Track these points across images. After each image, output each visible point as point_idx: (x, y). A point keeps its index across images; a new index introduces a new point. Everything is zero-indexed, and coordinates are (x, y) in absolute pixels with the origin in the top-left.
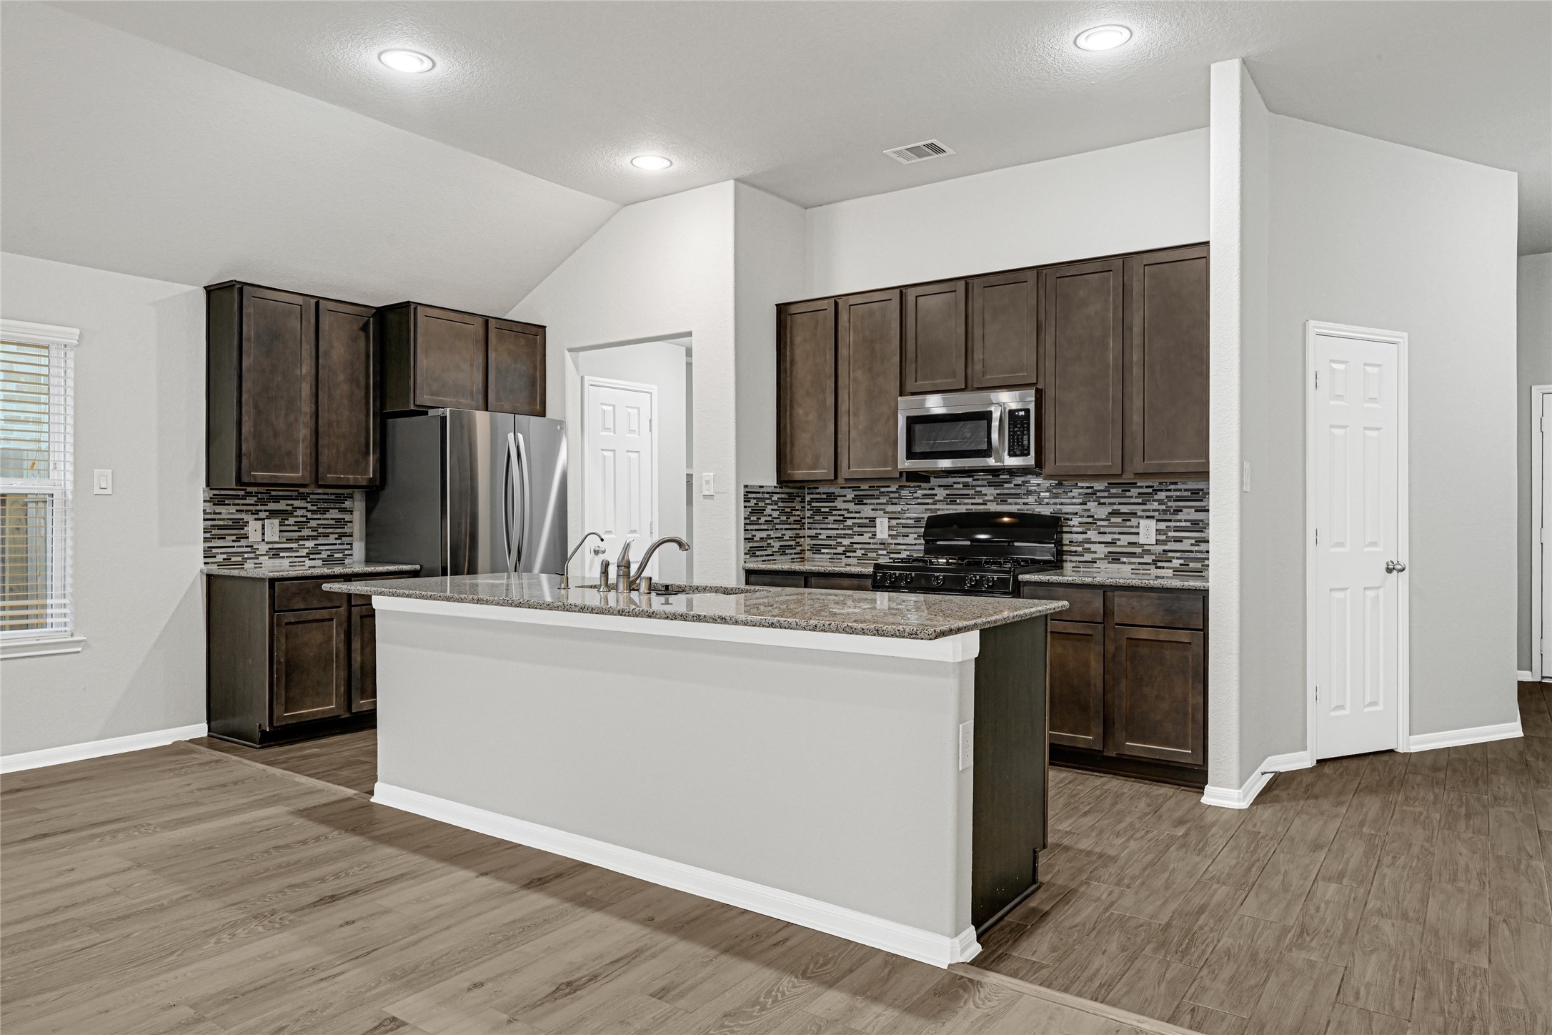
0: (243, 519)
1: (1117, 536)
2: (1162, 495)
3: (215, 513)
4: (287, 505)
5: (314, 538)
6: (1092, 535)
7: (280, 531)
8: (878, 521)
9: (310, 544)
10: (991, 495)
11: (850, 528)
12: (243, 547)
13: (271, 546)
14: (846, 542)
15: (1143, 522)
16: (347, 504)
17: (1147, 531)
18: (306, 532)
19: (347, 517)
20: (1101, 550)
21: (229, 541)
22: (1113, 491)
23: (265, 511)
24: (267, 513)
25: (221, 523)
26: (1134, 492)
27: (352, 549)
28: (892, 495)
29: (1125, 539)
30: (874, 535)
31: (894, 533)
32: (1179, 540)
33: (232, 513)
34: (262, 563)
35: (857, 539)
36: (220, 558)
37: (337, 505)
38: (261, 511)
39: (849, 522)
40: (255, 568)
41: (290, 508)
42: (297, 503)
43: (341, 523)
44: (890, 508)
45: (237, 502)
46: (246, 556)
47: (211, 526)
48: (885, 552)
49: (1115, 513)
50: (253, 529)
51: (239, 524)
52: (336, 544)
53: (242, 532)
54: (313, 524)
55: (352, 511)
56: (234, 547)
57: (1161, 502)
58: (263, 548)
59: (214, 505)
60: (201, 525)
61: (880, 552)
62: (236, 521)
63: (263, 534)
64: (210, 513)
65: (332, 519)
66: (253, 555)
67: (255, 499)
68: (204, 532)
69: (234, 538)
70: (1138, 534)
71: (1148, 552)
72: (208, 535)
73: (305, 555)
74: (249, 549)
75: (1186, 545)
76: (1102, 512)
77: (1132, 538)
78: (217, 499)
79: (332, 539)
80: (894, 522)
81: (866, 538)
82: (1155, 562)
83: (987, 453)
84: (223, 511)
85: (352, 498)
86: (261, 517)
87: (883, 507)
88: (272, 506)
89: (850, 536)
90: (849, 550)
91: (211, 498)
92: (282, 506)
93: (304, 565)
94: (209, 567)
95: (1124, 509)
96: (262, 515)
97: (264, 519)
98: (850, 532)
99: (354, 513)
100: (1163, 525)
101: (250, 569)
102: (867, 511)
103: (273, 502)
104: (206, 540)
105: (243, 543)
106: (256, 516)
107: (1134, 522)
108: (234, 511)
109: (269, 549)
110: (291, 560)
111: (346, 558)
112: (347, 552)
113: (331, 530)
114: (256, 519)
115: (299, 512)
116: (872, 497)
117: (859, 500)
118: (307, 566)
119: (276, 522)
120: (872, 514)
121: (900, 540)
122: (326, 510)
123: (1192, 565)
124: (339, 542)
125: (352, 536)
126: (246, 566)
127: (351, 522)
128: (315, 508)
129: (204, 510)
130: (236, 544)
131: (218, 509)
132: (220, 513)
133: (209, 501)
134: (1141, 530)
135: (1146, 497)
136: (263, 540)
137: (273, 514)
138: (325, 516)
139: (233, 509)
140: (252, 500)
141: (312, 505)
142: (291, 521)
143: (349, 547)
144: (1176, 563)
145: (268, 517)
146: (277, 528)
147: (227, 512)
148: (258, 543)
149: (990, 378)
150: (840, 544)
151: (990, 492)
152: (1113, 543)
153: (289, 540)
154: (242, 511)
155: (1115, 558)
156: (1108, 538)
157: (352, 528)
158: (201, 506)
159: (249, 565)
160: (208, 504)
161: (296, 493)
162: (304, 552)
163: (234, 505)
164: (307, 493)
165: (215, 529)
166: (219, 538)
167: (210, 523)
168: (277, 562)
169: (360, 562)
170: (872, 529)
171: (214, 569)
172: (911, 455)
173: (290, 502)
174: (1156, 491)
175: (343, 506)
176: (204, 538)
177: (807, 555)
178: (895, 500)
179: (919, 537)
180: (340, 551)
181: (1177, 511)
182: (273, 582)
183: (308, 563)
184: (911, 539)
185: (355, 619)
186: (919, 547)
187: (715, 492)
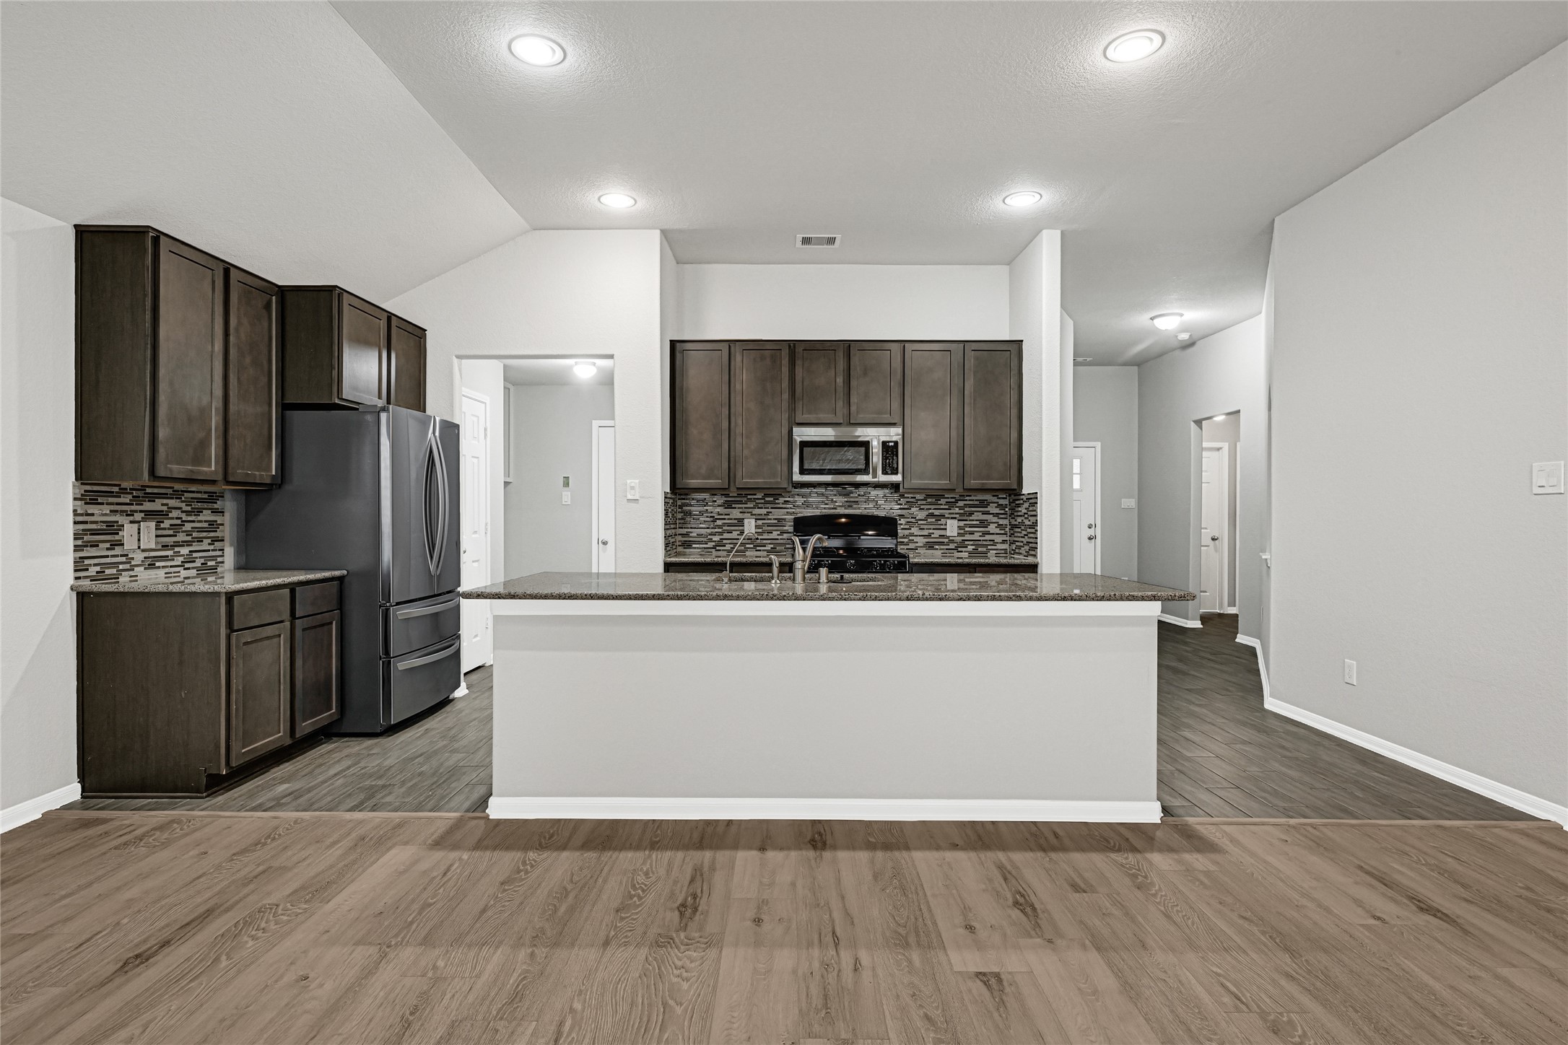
0: (118, 522)
1: (931, 531)
2: (961, 504)
3: (88, 515)
4: (163, 505)
5: (188, 543)
6: (915, 530)
7: (157, 536)
8: (746, 521)
9: (185, 551)
10: (841, 502)
11: (719, 527)
12: (117, 556)
13: (146, 554)
14: (716, 538)
15: (949, 522)
16: (218, 505)
17: (952, 528)
18: (181, 537)
19: (219, 519)
20: (921, 541)
21: (102, 549)
22: (929, 500)
23: (141, 511)
24: (143, 515)
25: (94, 526)
26: (943, 501)
27: (223, 556)
28: (757, 501)
29: (937, 533)
30: (742, 532)
31: (760, 530)
32: (972, 533)
33: (106, 515)
34: (137, 576)
35: (726, 535)
36: (93, 571)
37: (210, 505)
38: (136, 511)
39: (719, 523)
40: (131, 581)
41: (165, 508)
42: (172, 503)
43: (213, 526)
44: (757, 511)
45: (111, 500)
46: (121, 567)
47: (83, 530)
48: (752, 546)
49: (932, 515)
50: (128, 533)
51: (113, 528)
52: (209, 551)
53: (117, 537)
54: (188, 527)
55: (223, 512)
56: (107, 556)
57: (960, 508)
58: (138, 557)
59: (86, 503)
60: (70, 529)
61: (747, 546)
62: (110, 524)
63: (139, 540)
64: (82, 515)
65: (205, 521)
66: (127, 566)
67: (130, 497)
68: (75, 539)
69: (108, 545)
70: (946, 529)
71: (952, 541)
72: (79, 542)
73: (180, 563)
74: (124, 559)
75: (976, 536)
76: (922, 515)
77: (942, 532)
78: (87, 498)
79: (205, 545)
80: (760, 522)
81: (734, 535)
82: (956, 549)
83: (865, 471)
84: (96, 512)
85: (223, 497)
86: (137, 520)
87: (750, 510)
88: (148, 506)
89: (721, 534)
90: (720, 544)
91: (82, 495)
92: (157, 505)
93: (179, 576)
94: (80, 582)
95: (937, 512)
96: (138, 516)
97: (139, 522)
98: (720, 530)
99: (225, 514)
100: (962, 524)
101: (125, 583)
102: (736, 513)
103: (149, 501)
104: (77, 548)
105: (118, 551)
106: (131, 518)
107: (943, 521)
108: (108, 512)
109: (145, 558)
110: (167, 570)
111: (218, 566)
112: (219, 559)
113: (204, 534)
114: (131, 522)
115: (174, 514)
116: (740, 502)
117: (728, 505)
118: (182, 576)
119: (153, 524)
120: (740, 516)
121: (765, 536)
122: (200, 511)
123: (980, 549)
124: (212, 547)
125: (223, 540)
126: (121, 579)
127: (223, 525)
128: (189, 508)
129: (75, 511)
130: (110, 553)
131: (91, 509)
132: (93, 515)
133: (80, 499)
134: (948, 527)
135: (951, 505)
136: (139, 547)
137: (149, 515)
138: (199, 518)
139: (106, 509)
140: (126, 499)
141: (187, 505)
142: (167, 524)
143: (220, 553)
144: (970, 548)
145: (144, 520)
146: (153, 532)
147: (100, 513)
148: (134, 551)
149: (862, 417)
150: (711, 540)
151: (840, 500)
152: (929, 536)
153: (165, 547)
154: (117, 511)
155: (930, 546)
156: (925, 533)
157: (223, 531)
158: (69, 505)
159: (124, 579)
160: (79, 503)
161: (170, 491)
162: (178, 561)
163: (107, 504)
164: (182, 491)
165: (86, 535)
166: (91, 546)
167: (81, 527)
168: (152, 573)
169: (229, 570)
170: (741, 528)
171: (86, 585)
172: (803, 471)
173: (165, 501)
174: (957, 501)
175: (216, 506)
176: (75, 546)
177: (680, 549)
178: (760, 505)
179: (782, 533)
180: (213, 558)
181: (971, 514)
182: (230, 596)
183: (184, 573)
184: (775, 535)
185: (298, 633)
186: (782, 541)
187: (640, 497)
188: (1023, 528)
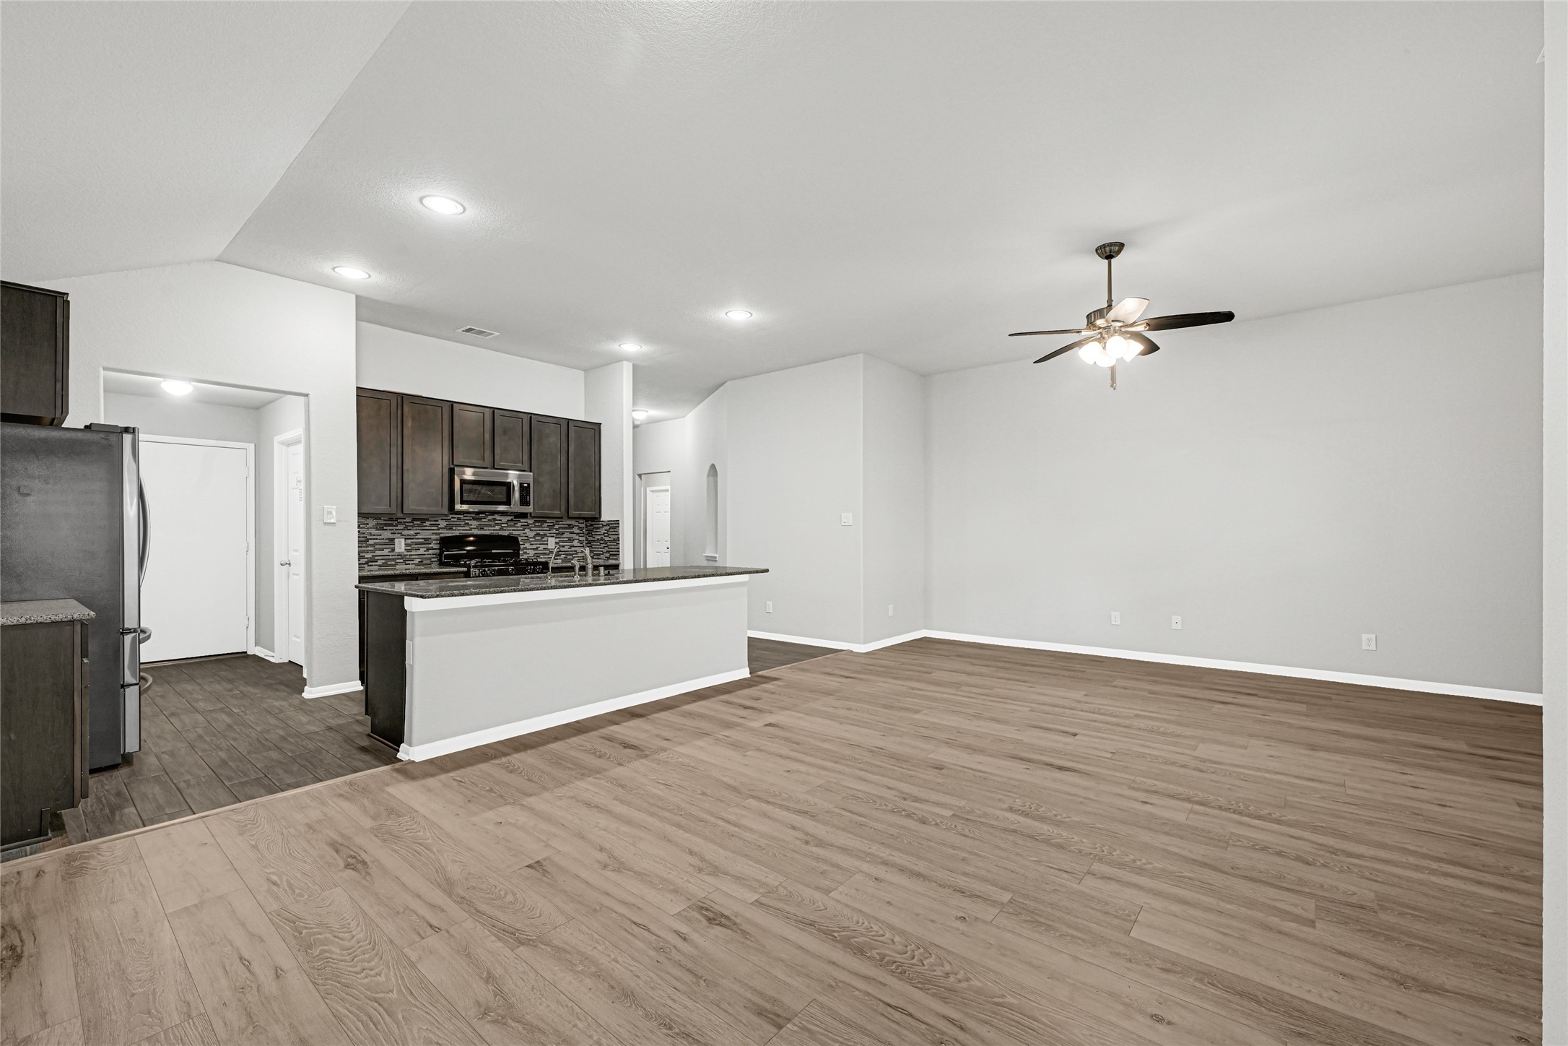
1: (538, 546)
2: (557, 527)
6: (527, 545)
8: (396, 541)
10: (476, 525)
11: (372, 546)
14: (369, 555)
15: (549, 539)
20: (531, 553)
22: (537, 524)
26: (546, 525)
28: (407, 524)
29: (541, 547)
30: (393, 550)
31: (409, 548)
32: (563, 546)
35: (378, 553)
39: (371, 542)
44: (405, 532)
48: (402, 561)
49: (538, 535)
57: (556, 529)
61: (398, 561)
70: (547, 544)
71: (552, 552)
75: (566, 549)
76: (531, 534)
77: (545, 546)
80: (409, 541)
81: (386, 553)
87: (400, 532)
89: (374, 552)
90: (373, 560)
95: (541, 533)
98: (372, 548)
100: (557, 540)
102: (387, 534)
107: (546, 539)
116: (392, 525)
117: (380, 527)
120: (392, 536)
121: (414, 552)
134: (549, 542)
135: (551, 527)
144: (563, 556)
150: (364, 557)
152: (537, 549)
155: (536, 556)
156: (534, 547)
170: (391, 546)
174: (554, 525)
178: (409, 528)
179: (428, 549)
181: (563, 534)
184: (422, 551)
186: (428, 556)
187: (337, 521)
188: (602, 542)
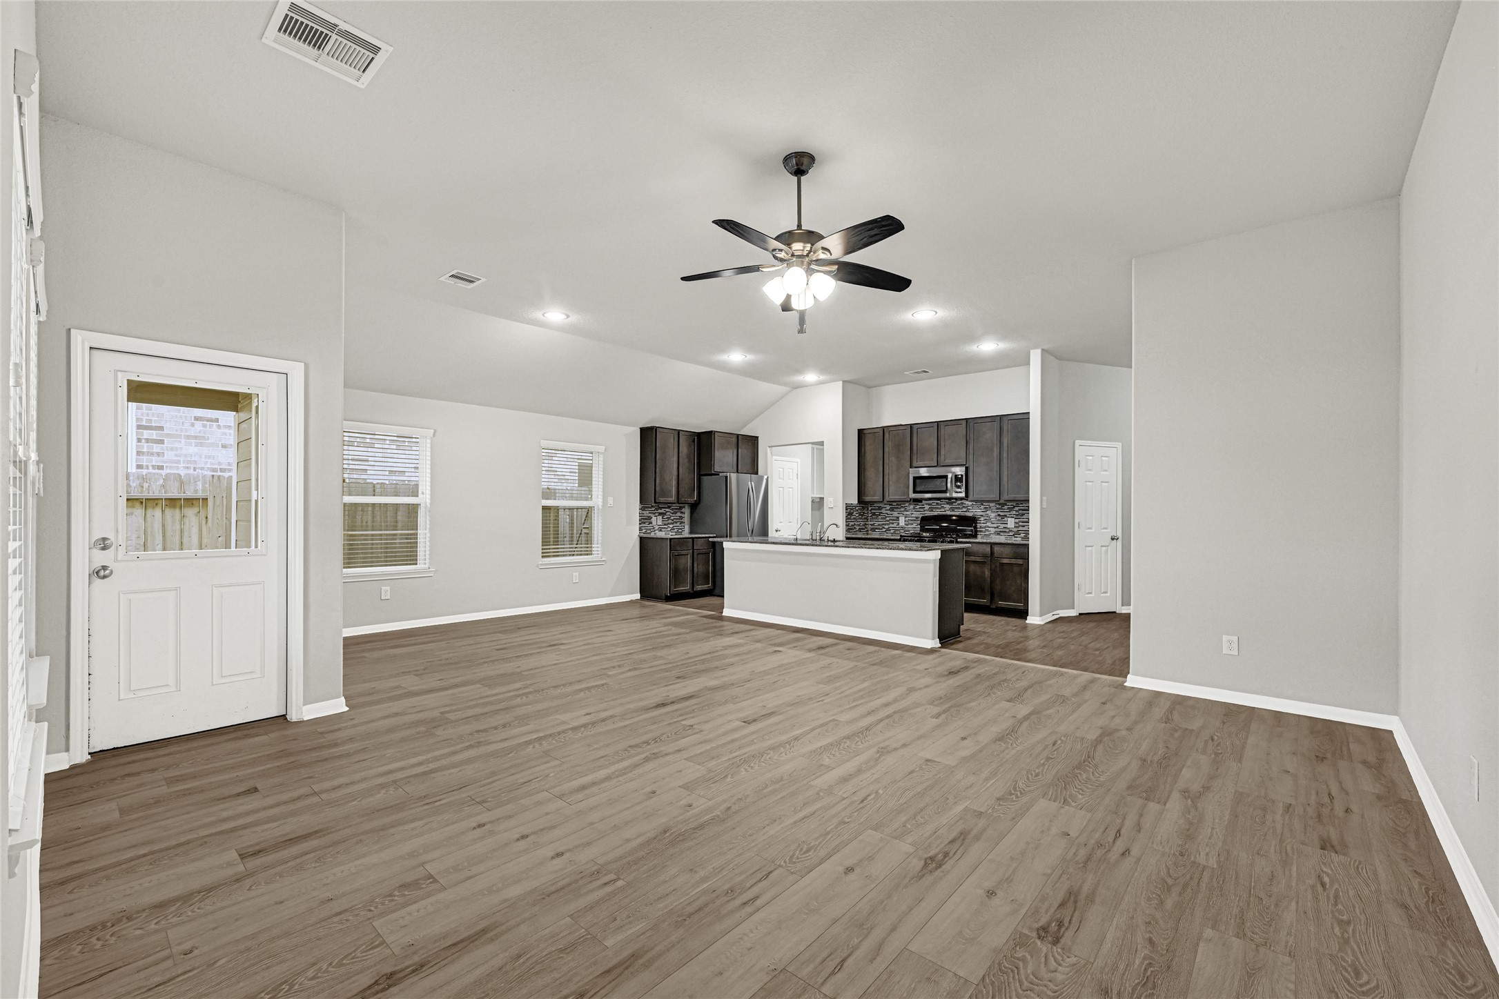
0: (651, 516)
1: (999, 525)
2: (1017, 509)
5: (673, 524)
6: (989, 524)
7: (662, 521)
8: (900, 518)
9: (671, 526)
11: (888, 521)
12: (651, 527)
13: (659, 526)
14: (886, 527)
15: (1009, 519)
16: (683, 510)
17: (1011, 523)
18: (670, 521)
19: (683, 516)
20: (993, 530)
21: (646, 524)
22: (997, 507)
25: (644, 517)
26: (1006, 507)
27: (684, 526)
28: (906, 508)
29: (1002, 526)
30: (899, 524)
31: (907, 523)
33: (648, 514)
34: (657, 533)
35: (891, 525)
36: (644, 531)
37: (680, 511)
39: (888, 519)
40: (655, 534)
41: (665, 512)
42: (667, 510)
43: (681, 518)
44: (905, 513)
45: (649, 510)
46: (652, 530)
48: (903, 531)
49: (998, 516)
50: (654, 519)
51: (650, 518)
52: (680, 526)
53: (650, 521)
54: (672, 518)
56: (648, 527)
57: (1016, 511)
58: (657, 527)
59: (642, 511)
60: (638, 518)
61: (901, 531)
62: (648, 517)
63: (657, 522)
64: (641, 514)
65: (678, 516)
66: (654, 530)
67: (655, 509)
68: (639, 521)
69: (648, 523)
70: (1007, 523)
71: (1011, 531)
73: (670, 530)
74: (653, 528)
76: (993, 515)
77: (1005, 526)
78: (642, 509)
79: (678, 524)
80: (907, 519)
81: (895, 525)
82: (1013, 535)
83: (945, 492)
85: (687, 508)
87: (902, 512)
88: (660, 511)
89: (888, 524)
90: (888, 530)
92: (662, 511)
94: (640, 534)
95: (1002, 514)
96: (657, 514)
99: (685, 514)
100: (1017, 520)
101: (652, 535)
102: (895, 514)
103: (660, 509)
105: (651, 525)
107: (1006, 519)
110: (666, 531)
113: (678, 520)
114: (655, 516)
115: (668, 514)
116: (898, 508)
117: (892, 510)
119: (661, 517)
120: (898, 515)
121: (910, 526)
122: (676, 513)
124: (680, 524)
125: (685, 523)
127: (684, 518)
129: (639, 513)
130: (648, 525)
131: (644, 512)
132: (644, 514)
134: (1009, 522)
135: (1011, 509)
136: (657, 524)
137: (660, 514)
138: (676, 515)
139: (648, 512)
140: (653, 509)
141: (672, 511)
142: (665, 517)
145: (658, 516)
147: (646, 513)
148: (655, 525)
149: (948, 462)
150: (884, 528)
151: (948, 507)
152: (997, 527)
153: (665, 525)
154: (651, 513)
155: (998, 533)
156: (995, 525)
157: (684, 520)
158: (638, 511)
159: (652, 534)
160: (640, 511)
161: (667, 507)
162: (670, 528)
164: (671, 506)
165: (642, 520)
166: (643, 523)
167: (641, 517)
168: (661, 532)
169: (687, 533)
170: (898, 521)
171: (642, 535)
172: (915, 492)
173: (665, 510)
174: (1014, 507)
176: (639, 523)
177: (870, 532)
178: (907, 510)
179: (918, 525)
180: (681, 529)
181: (1023, 515)
182: (671, 539)
183: (671, 534)
184: (914, 525)
185: (695, 554)
187: (833, 507)
